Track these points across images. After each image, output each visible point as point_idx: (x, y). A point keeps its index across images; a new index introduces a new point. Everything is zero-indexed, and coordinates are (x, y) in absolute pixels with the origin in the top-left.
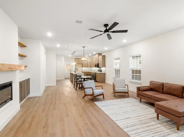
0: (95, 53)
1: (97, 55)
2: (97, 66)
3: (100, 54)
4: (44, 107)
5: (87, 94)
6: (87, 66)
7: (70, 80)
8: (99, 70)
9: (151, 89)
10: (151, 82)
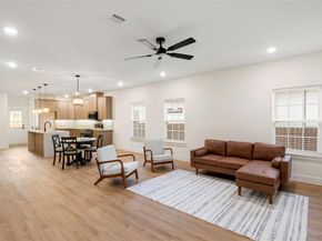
0: (90, 91)
1: (94, 95)
2: (95, 116)
3: (100, 94)
4: (7, 230)
5: (106, 174)
6: (67, 117)
7: (27, 149)
8: (98, 126)
9: (209, 152)
10: (206, 141)
